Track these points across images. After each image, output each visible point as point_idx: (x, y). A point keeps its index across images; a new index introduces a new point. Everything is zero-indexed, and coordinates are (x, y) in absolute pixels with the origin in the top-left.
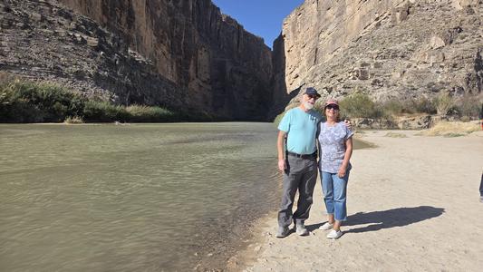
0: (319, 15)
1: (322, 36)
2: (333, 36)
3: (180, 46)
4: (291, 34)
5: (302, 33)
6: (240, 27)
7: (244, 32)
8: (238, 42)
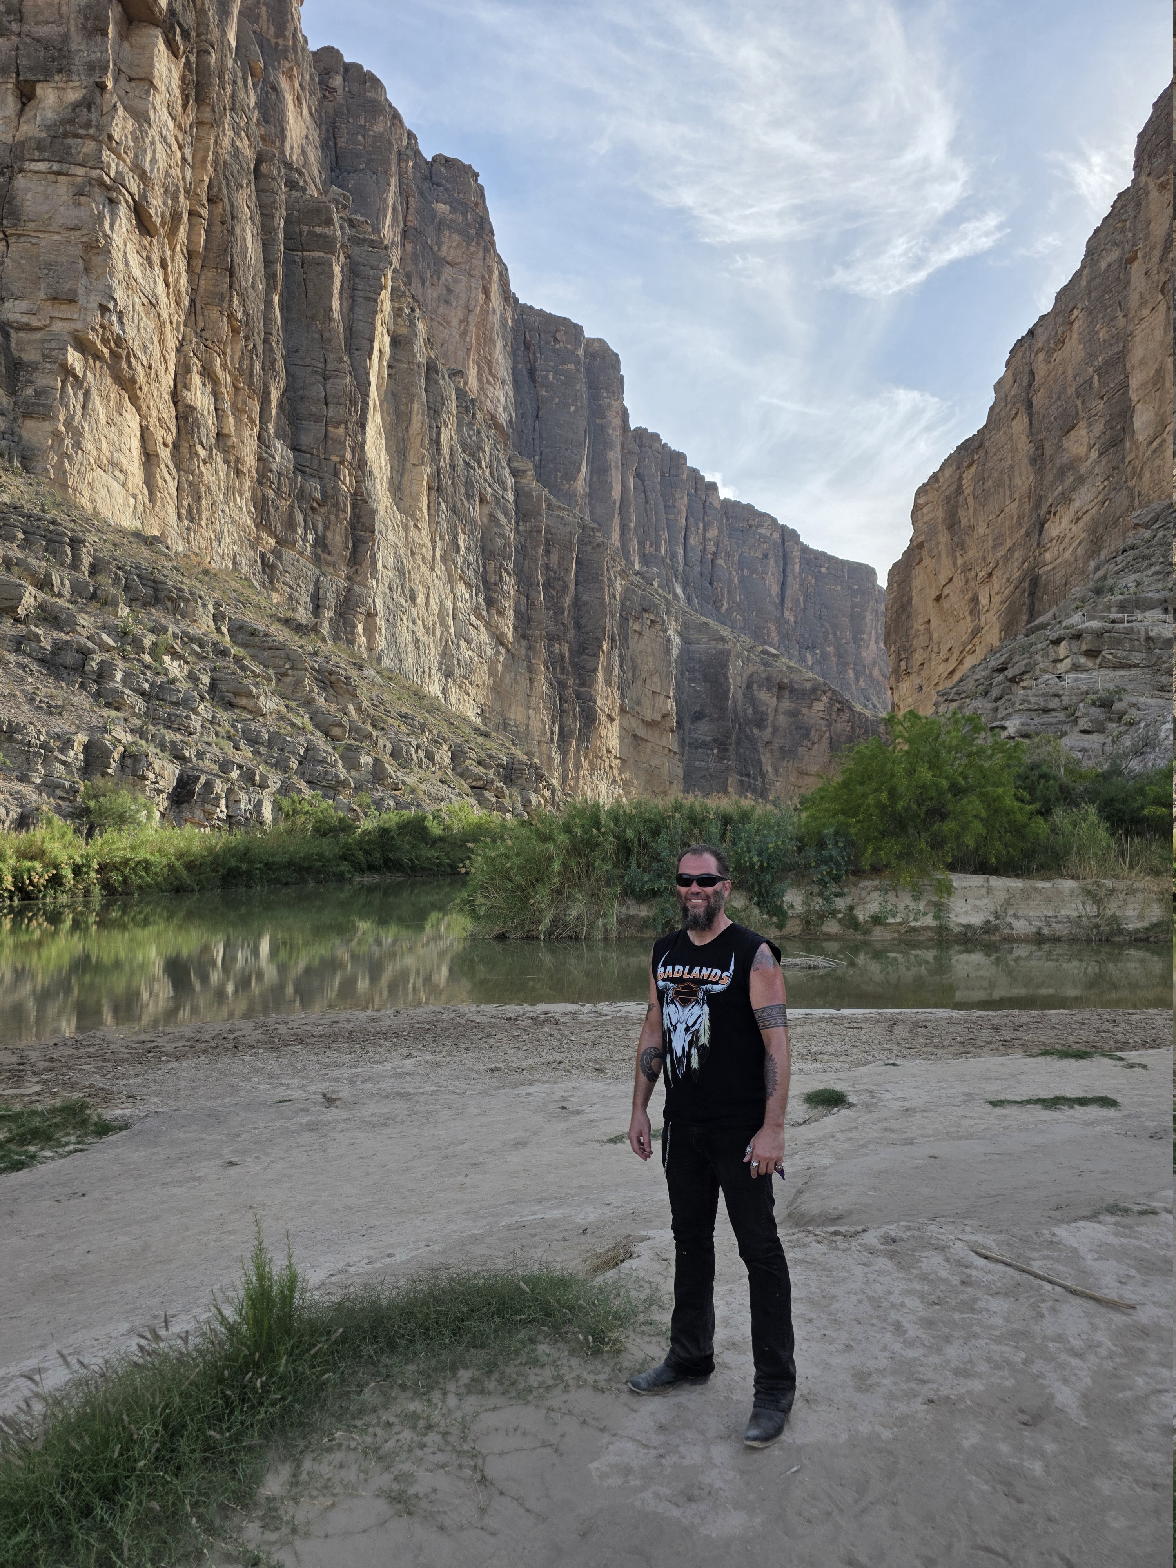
0: (1037, 460)
1: (1053, 529)
2: (1092, 530)
3: (558, 611)
4: (943, 537)
5: (981, 530)
6: (788, 536)
7: (805, 549)
8: (783, 585)
